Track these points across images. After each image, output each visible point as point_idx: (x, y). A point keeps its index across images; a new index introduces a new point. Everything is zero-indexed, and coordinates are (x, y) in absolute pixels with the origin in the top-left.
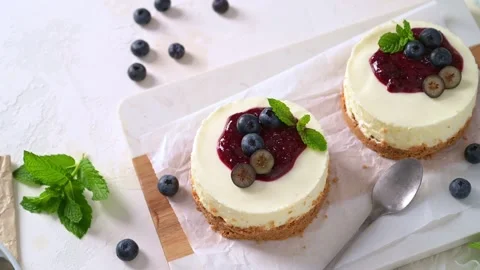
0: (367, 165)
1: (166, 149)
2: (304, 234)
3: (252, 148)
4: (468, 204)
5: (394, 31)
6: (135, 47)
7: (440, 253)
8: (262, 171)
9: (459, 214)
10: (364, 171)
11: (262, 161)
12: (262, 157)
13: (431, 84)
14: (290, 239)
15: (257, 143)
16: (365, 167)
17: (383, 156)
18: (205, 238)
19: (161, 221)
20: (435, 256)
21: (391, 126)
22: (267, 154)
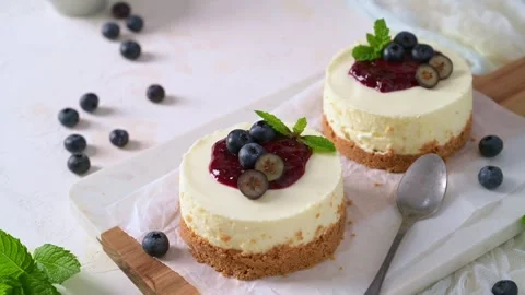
0: (379, 182)
1: (140, 215)
2: (335, 255)
3: (254, 156)
4: (504, 191)
5: (365, 43)
6: (68, 142)
7: (494, 250)
8: (272, 177)
9: (499, 203)
10: (378, 188)
11: (270, 167)
12: (268, 162)
13: (424, 73)
14: (321, 265)
15: (259, 151)
16: (377, 185)
17: (393, 172)
18: (218, 286)
19: (157, 283)
20: (489, 253)
21: (397, 119)
22: (273, 158)
